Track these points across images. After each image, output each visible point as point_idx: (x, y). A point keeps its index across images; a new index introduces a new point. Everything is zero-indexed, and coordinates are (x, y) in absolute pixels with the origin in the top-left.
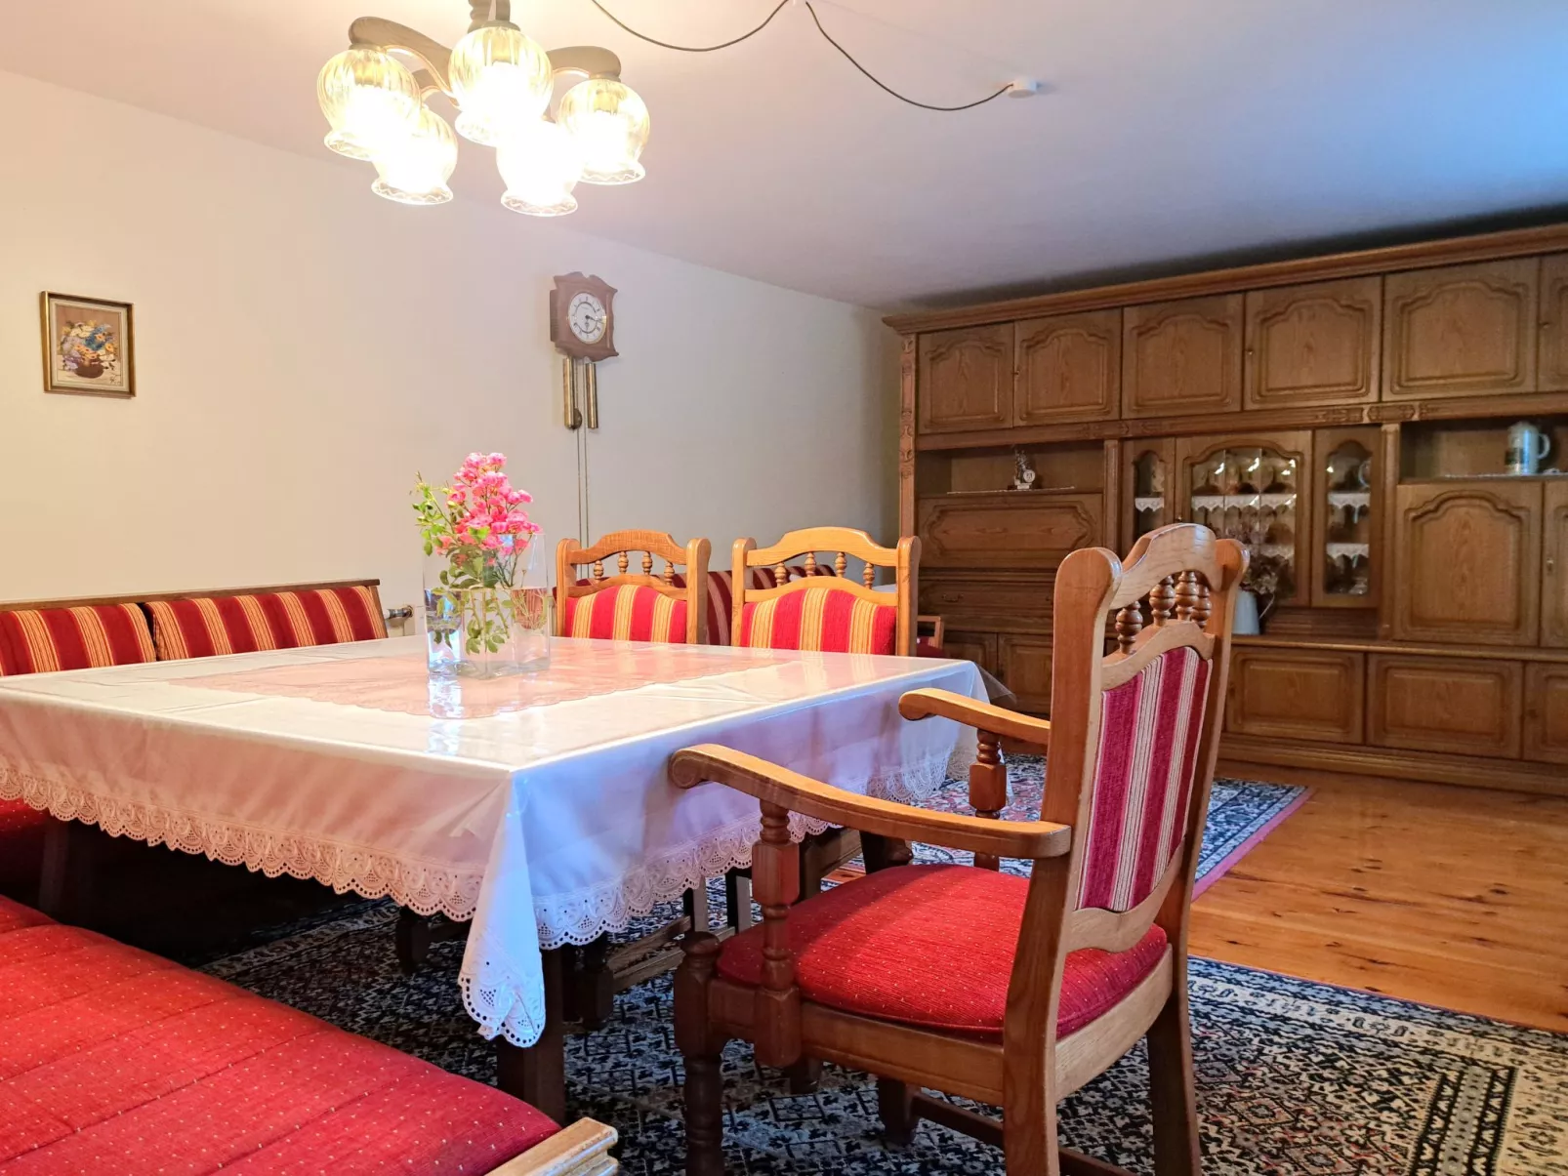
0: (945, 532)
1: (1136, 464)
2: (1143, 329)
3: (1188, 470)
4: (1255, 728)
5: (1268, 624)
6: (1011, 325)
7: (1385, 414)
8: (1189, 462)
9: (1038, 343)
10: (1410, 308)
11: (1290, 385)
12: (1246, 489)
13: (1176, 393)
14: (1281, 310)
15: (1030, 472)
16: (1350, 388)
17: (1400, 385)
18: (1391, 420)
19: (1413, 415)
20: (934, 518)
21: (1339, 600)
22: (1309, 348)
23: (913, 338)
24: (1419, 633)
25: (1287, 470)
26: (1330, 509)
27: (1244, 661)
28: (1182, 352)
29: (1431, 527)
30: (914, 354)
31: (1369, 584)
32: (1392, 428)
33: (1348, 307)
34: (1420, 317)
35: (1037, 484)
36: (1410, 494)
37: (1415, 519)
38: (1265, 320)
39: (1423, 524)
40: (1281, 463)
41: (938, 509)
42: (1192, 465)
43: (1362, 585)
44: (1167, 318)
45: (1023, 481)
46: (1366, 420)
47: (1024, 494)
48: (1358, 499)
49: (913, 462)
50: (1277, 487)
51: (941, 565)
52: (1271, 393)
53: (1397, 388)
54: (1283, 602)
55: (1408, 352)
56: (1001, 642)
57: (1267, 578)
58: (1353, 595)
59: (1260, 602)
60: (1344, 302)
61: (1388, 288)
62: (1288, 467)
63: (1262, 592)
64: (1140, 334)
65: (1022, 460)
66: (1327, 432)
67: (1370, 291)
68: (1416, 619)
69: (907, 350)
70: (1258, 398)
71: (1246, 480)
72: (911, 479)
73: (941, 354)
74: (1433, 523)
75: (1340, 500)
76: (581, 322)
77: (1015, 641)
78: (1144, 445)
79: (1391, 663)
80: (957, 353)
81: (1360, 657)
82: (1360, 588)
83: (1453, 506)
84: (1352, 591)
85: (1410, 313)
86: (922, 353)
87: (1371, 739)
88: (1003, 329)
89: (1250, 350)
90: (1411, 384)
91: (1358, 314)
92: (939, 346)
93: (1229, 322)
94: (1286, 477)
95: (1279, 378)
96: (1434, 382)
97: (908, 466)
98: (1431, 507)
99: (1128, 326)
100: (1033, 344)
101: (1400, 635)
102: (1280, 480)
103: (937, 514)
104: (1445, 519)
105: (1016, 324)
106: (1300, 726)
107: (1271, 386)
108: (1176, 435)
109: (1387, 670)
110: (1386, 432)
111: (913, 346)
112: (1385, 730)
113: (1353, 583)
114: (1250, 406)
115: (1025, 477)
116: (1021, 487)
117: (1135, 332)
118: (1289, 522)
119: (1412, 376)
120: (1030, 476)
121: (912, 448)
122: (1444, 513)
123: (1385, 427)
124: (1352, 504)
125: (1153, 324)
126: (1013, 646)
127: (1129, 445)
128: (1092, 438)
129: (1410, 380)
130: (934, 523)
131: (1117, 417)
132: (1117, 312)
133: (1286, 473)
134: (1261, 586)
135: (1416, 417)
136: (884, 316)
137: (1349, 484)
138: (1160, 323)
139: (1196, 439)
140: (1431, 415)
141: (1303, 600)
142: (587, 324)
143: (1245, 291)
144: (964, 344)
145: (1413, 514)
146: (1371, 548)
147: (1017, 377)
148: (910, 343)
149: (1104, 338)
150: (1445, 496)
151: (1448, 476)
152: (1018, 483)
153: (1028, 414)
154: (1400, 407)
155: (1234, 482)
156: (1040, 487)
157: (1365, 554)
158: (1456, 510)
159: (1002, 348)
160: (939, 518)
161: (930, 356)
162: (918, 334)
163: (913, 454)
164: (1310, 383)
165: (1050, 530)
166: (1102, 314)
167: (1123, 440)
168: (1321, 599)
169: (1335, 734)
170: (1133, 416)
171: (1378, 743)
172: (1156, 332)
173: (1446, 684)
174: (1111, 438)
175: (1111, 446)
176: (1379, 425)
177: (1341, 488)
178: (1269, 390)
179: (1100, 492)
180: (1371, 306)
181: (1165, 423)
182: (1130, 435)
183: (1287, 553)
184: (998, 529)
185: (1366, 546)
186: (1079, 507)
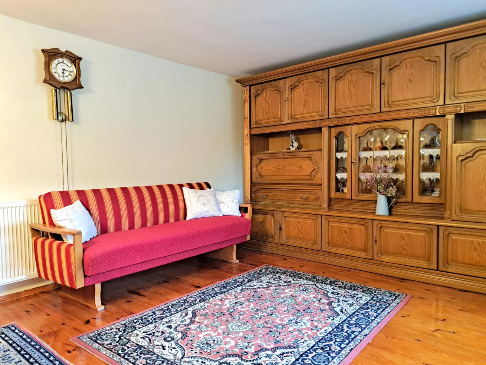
0: (262, 168)
1: (337, 138)
2: (337, 78)
3: (357, 140)
4: (386, 259)
5: (392, 210)
6: (284, 80)
7: (447, 110)
8: (357, 136)
9: (296, 86)
10: (459, 58)
11: (401, 99)
12: (384, 148)
13: (352, 106)
14: (397, 63)
15: (296, 143)
16: (430, 99)
17: (454, 96)
18: (450, 113)
19: (460, 110)
20: (257, 162)
21: (426, 199)
22: (410, 81)
23: (248, 87)
24: (465, 217)
25: (402, 139)
26: (421, 157)
27: (381, 227)
28: (354, 87)
29: (471, 164)
30: (248, 94)
31: (440, 192)
32: (450, 118)
33: (429, 60)
34: (464, 62)
35: (299, 147)
36: (460, 148)
37: (462, 161)
38: (390, 70)
39: (466, 163)
40: (400, 136)
41: (259, 159)
42: (359, 137)
43: (437, 192)
44: (348, 72)
45: (293, 146)
46: (438, 114)
47: (293, 152)
48: (435, 152)
49: (249, 139)
50: (398, 147)
51: (261, 182)
52: (394, 103)
53: (453, 98)
54: (399, 200)
55: (458, 80)
56: (281, 215)
57: (391, 189)
58: (433, 197)
59: (389, 200)
60: (426, 58)
61: (447, 49)
62: (403, 138)
63: (389, 195)
64: (336, 80)
65: (293, 137)
66: (420, 120)
67: (439, 51)
68: (462, 210)
69: (246, 93)
70: (388, 106)
71: (384, 144)
72: (249, 146)
73: (259, 94)
74: (471, 162)
75: (426, 152)
76: (60, 72)
77: (285, 215)
78: (339, 129)
79: (450, 231)
80: (265, 93)
81: (436, 227)
82: (436, 193)
83: (481, 154)
84: (432, 195)
85: (459, 61)
86: (252, 94)
87: (441, 268)
88: (282, 81)
89: (383, 84)
90: (460, 95)
91: (433, 63)
92: (258, 90)
93: (374, 71)
94: (402, 143)
95: (397, 96)
96: (471, 94)
97: (248, 141)
98: (470, 155)
99: (331, 77)
100: (293, 88)
101: (455, 218)
102: (399, 144)
103: (258, 161)
104: (477, 160)
105: (287, 79)
106: (406, 259)
107: (393, 100)
108: (352, 124)
109: (449, 234)
110: (447, 119)
111: (248, 91)
112: (448, 263)
113: (433, 191)
114: (383, 109)
115: (294, 145)
116: (292, 149)
117: (334, 79)
118: (402, 162)
119: (460, 92)
120: (296, 144)
121: (248, 133)
122: (477, 157)
123: (446, 117)
124: (432, 154)
125: (342, 75)
126: (285, 217)
127: (333, 130)
128: (317, 127)
129: (458, 93)
130: (258, 164)
131: (327, 117)
132: (327, 70)
133: (402, 141)
134: (388, 193)
135: (462, 111)
136: (237, 79)
137: (431, 145)
138: (345, 74)
139: (361, 126)
140: (470, 110)
141: (409, 199)
142: (63, 73)
143: (381, 57)
144: (267, 89)
145: (460, 159)
146: (441, 175)
147: (287, 102)
148: (247, 90)
149: (321, 83)
150: (477, 149)
151: (479, 140)
152: (291, 147)
153: (292, 117)
154: (454, 106)
155: (379, 145)
156: (300, 149)
157: (439, 178)
158: (483, 156)
159: (281, 90)
160: (260, 162)
161: (254, 95)
162: (250, 86)
163: (249, 136)
164: (411, 98)
165: (301, 167)
166: (321, 72)
167: (330, 127)
168: (417, 198)
169: (424, 264)
170: (334, 116)
171: (444, 270)
172: (343, 78)
173: (479, 242)
174: (325, 127)
175: (325, 130)
176: (444, 116)
177: (427, 146)
178: (392, 102)
179: (321, 150)
180: (440, 59)
181: (347, 119)
182: (332, 125)
183: (401, 177)
184: (281, 167)
185: (439, 174)
186: (312, 157)
